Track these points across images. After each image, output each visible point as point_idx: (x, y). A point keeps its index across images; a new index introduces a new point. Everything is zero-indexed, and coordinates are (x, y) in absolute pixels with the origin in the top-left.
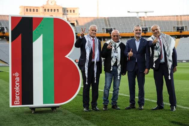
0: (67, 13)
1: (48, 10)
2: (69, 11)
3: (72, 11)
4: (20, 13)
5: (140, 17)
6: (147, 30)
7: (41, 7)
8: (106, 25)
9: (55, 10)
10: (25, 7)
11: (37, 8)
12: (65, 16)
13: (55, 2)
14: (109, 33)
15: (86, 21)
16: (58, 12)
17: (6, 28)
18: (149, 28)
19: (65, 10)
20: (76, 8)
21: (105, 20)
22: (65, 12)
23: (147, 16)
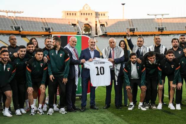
0: (99, 16)
1: (84, 14)
2: (100, 15)
3: (103, 15)
4: (62, 17)
5: (158, 19)
6: (163, 30)
7: (79, 11)
8: (130, 26)
9: (89, 14)
10: (66, 12)
11: (75, 13)
12: (97, 18)
13: (90, 7)
14: (132, 32)
15: (113, 23)
16: (92, 15)
17: (51, 28)
18: (165, 27)
19: (97, 14)
20: (106, 12)
21: (129, 22)
22: (97, 15)
23: (164, 18)
